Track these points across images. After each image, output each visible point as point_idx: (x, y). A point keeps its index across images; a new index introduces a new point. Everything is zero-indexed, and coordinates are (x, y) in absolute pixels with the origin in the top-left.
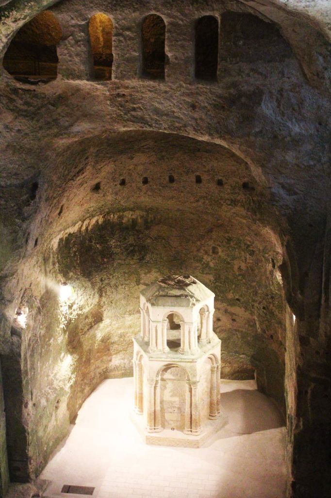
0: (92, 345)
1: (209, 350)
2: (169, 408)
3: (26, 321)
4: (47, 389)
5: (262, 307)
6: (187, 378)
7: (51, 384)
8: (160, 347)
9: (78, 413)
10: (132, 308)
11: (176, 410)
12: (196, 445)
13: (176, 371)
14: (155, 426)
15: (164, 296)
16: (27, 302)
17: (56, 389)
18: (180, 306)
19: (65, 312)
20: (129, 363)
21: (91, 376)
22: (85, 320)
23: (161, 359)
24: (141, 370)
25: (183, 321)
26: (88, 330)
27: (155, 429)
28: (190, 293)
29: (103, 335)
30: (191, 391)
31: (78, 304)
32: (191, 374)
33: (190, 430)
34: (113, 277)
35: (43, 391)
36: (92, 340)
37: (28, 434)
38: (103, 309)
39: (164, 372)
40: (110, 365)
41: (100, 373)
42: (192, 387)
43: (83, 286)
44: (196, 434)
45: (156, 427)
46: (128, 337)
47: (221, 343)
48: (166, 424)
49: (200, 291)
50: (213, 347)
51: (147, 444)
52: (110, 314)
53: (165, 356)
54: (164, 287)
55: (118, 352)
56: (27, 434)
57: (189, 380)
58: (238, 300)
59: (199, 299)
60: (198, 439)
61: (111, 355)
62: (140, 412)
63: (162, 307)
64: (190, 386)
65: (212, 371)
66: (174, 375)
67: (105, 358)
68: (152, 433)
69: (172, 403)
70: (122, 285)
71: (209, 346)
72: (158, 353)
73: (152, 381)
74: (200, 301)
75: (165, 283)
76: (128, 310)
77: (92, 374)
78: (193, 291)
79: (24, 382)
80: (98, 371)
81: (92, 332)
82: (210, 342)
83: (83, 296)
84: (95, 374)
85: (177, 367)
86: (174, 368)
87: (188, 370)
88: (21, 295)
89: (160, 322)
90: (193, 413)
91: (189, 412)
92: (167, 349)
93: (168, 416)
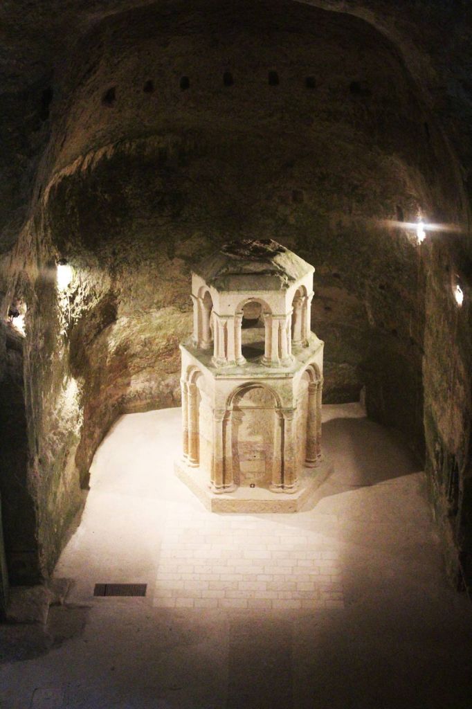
0: (103, 360)
1: (309, 357)
2: (246, 453)
3: (25, 325)
4: (51, 435)
5: (378, 286)
6: (276, 404)
7: (55, 426)
8: (231, 357)
9: (90, 471)
10: (161, 297)
11: (258, 456)
12: (292, 508)
13: (258, 394)
14: (224, 483)
15: (237, 274)
16: (24, 293)
17: (63, 434)
18: (265, 289)
19: (65, 309)
20: (158, 387)
21: (101, 412)
22: (91, 320)
23: (235, 377)
24: (196, 396)
25: (270, 313)
26: (95, 336)
27: (224, 487)
28: (279, 268)
29: (118, 344)
30: (282, 424)
31: (81, 294)
32: (284, 398)
33: (280, 485)
34: (131, 248)
35: (47, 439)
36: (102, 353)
37: (37, 508)
38: (117, 301)
39: (239, 397)
40: (128, 391)
41: (113, 406)
42: (285, 417)
43: (87, 265)
44: (292, 490)
45: (226, 485)
46: (157, 345)
47: (323, 346)
48: (242, 478)
49: (292, 263)
50: (314, 352)
51: (213, 512)
52: (127, 309)
53: (240, 371)
54: (236, 260)
55: (140, 370)
56: (35, 509)
57: (279, 407)
58: (336, 276)
59: (294, 277)
60: (295, 499)
61: (129, 375)
62: (194, 462)
63: (236, 292)
64: (282, 416)
65: (311, 390)
66: (254, 401)
67: (119, 380)
68: (221, 494)
69: (249, 445)
70: (146, 260)
71: (307, 352)
72: (229, 366)
73: (220, 413)
74: (294, 279)
75: (236, 253)
76: (155, 301)
77: (102, 407)
78: (282, 264)
79: (29, 425)
80: (111, 402)
81: (101, 340)
82: (307, 346)
83: (87, 281)
84: (106, 406)
85: (260, 387)
86: (256, 389)
87: (279, 391)
88: (15, 283)
89: (232, 316)
90: (286, 458)
91: (280, 458)
92: (242, 360)
93: (244, 466)
